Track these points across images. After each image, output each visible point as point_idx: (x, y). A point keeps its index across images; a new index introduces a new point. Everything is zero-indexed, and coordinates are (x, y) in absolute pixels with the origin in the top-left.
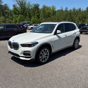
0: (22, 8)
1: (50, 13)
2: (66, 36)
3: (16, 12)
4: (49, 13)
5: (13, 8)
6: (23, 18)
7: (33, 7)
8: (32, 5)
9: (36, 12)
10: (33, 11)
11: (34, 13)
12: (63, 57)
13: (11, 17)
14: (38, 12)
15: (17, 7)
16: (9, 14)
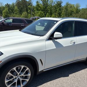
0: (44, 5)
1: (73, 11)
2: (74, 43)
3: (38, 8)
4: (71, 11)
5: (36, 4)
6: (42, 14)
7: (56, 4)
8: (55, 2)
9: (58, 9)
10: (55, 8)
11: (56, 10)
12: (62, 78)
13: (33, 13)
14: (60, 10)
15: (39, 4)
16: (31, 10)
